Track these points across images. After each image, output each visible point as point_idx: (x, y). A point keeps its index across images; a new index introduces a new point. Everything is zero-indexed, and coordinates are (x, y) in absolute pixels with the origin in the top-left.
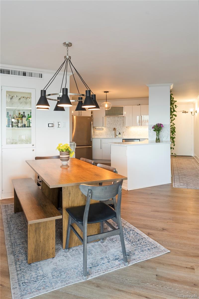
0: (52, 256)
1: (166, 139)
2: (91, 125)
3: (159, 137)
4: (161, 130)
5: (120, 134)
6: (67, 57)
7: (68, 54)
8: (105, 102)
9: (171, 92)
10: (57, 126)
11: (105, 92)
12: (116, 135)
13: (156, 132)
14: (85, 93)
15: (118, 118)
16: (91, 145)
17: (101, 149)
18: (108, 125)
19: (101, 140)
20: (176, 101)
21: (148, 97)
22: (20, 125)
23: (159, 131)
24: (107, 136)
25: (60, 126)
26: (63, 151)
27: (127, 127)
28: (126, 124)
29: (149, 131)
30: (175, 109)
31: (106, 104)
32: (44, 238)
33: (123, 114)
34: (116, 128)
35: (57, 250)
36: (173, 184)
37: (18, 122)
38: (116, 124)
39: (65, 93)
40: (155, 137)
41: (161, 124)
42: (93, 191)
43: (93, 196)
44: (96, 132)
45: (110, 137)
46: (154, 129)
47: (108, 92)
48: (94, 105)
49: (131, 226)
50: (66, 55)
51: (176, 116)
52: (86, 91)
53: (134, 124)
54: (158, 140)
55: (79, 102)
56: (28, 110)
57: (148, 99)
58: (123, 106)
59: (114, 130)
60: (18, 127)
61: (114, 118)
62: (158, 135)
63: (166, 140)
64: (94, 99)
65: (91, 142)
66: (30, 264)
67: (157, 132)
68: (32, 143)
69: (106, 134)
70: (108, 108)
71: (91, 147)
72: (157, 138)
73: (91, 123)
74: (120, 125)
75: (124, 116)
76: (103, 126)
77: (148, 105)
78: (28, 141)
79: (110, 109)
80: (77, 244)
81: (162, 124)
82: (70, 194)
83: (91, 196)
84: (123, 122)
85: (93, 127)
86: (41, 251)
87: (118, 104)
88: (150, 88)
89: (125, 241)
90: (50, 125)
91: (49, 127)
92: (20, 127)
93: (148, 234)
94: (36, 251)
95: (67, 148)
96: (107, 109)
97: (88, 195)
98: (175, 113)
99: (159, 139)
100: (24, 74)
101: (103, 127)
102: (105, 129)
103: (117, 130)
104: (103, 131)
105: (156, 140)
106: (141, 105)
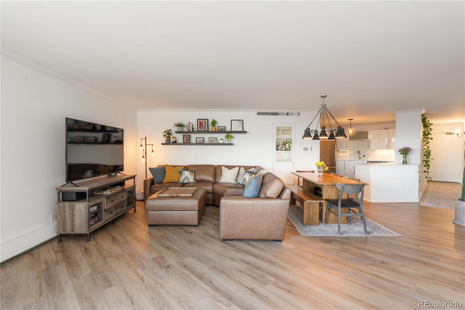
0: (317, 224)
2: (335, 148)
3: (406, 160)
4: (408, 153)
5: (364, 156)
6: (324, 105)
7: (324, 103)
8: (349, 129)
9: (423, 115)
10: (310, 150)
11: (349, 120)
12: (360, 158)
14: (337, 129)
15: (363, 142)
16: (335, 166)
17: (344, 169)
18: (351, 148)
20: (432, 124)
21: (395, 121)
22: (283, 149)
23: (406, 154)
24: (350, 158)
25: (312, 149)
26: (320, 166)
27: (372, 150)
28: (371, 147)
29: (396, 154)
30: (430, 132)
31: (351, 130)
32: (313, 213)
33: (368, 137)
35: (320, 223)
36: (422, 202)
37: (282, 147)
38: (360, 148)
39: (323, 130)
40: (402, 160)
41: (408, 148)
42: (345, 188)
43: (345, 190)
44: (339, 154)
45: (354, 159)
46: (401, 152)
47: (352, 119)
48: (344, 136)
49: (372, 221)
50: (323, 104)
51: (431, 139)
52: (338, 127)
53: (379, 148)
54: (405, 162)
55: (331, 133)
56: (289, 139)
57: (395, 123)
58: (369, 131)
59: (358, 153)
60: (282, 150)
61: (358, 142)
63: (415, 163)
64: (343, 132)
65: (335, 163)
66: (305, 225)
67: (404, 155)
68: (293, 161)
69: (349, 157)
70: (353, 133)
71: (335, 167)
72: (404, 160)
73: (335, 146)
74: (364, 148)
75: (369, 140)
77: (395, 128)
78: (289, 160)
79: (354, 134)
80: (332, 223)
81: (410, 147)
82: (327, 191)
83: (344, 191)
84: (369, 146)
85: (337, 150)
86: (311, 220)
87: (362, 129)
88: (397, 115)
89: (367, 227)
90: (305, 149)
91: (304, 150)
92: (284, 150)
93: (386, 227)
94: (308, 219)
95: (322, 165)
96: (351, 135)
97: (341, 189)
98: (430, 136)
99: (406, 161)
100: (288, 114)
101: (347, 150)
102: (348, 152)
103: (362, 152)
104: (347, 154)
105: (403, 162)
106: (389, 129)
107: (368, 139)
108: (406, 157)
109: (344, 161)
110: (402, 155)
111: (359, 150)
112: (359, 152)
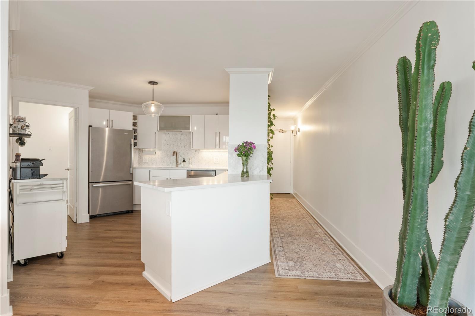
1: (260, 171)
2: (131, 144)
3: (247, 168)
4: (251, 155)
5: (184, 161)
11: (149, 83)
12: (178, 164)
13: (242, 159)
15: (182, 134)
16: (131, 181)
18: (164, 145)
19: (150, 171)
20: (274, 110)
21: (228, 103)
23: (247, 157)
24: (162, 165)
27: (195, 151)
28: (194, 145)
29: (230, 156)
30: (274, 122)
31: (153, 105)
33: (189, 128)
34: (178, 152)
36: (275, 263)
38: (178, 145)
40: (240, 169)
41: (251, 143)
44: (144, 157)
45: (168, 166)
46: (239, 153)
47: (156, 83)
51: (273, 133)
53: (205, 146)
54: (245, 175)
58: (190, 116)
59: (173, 155)
61: (175, 135)
62: (245, 164)
63: (259, 174)
65: (132, 174)
67: (244, 158)
69: (161, 162)
70: (158, 112)
71: (131, 183)
72: (243, 169)
73: (131, 141)
74: (185, 147)
75: (190, 132)
76: (155, 147)
81: (254, 143)
84: (190, 142)
98: (272, 128)
99: (247, 172)
101: (155, 150)
102: (159, 152)
103: (180, 153)
104: (156, 156)
105: (242, 174)
106: (219, 115)
107: (189, 130)
108: (248, 163)
109: (148, 170)
110: (241, 158)
111: (176, 150)
112: (175, 153)
